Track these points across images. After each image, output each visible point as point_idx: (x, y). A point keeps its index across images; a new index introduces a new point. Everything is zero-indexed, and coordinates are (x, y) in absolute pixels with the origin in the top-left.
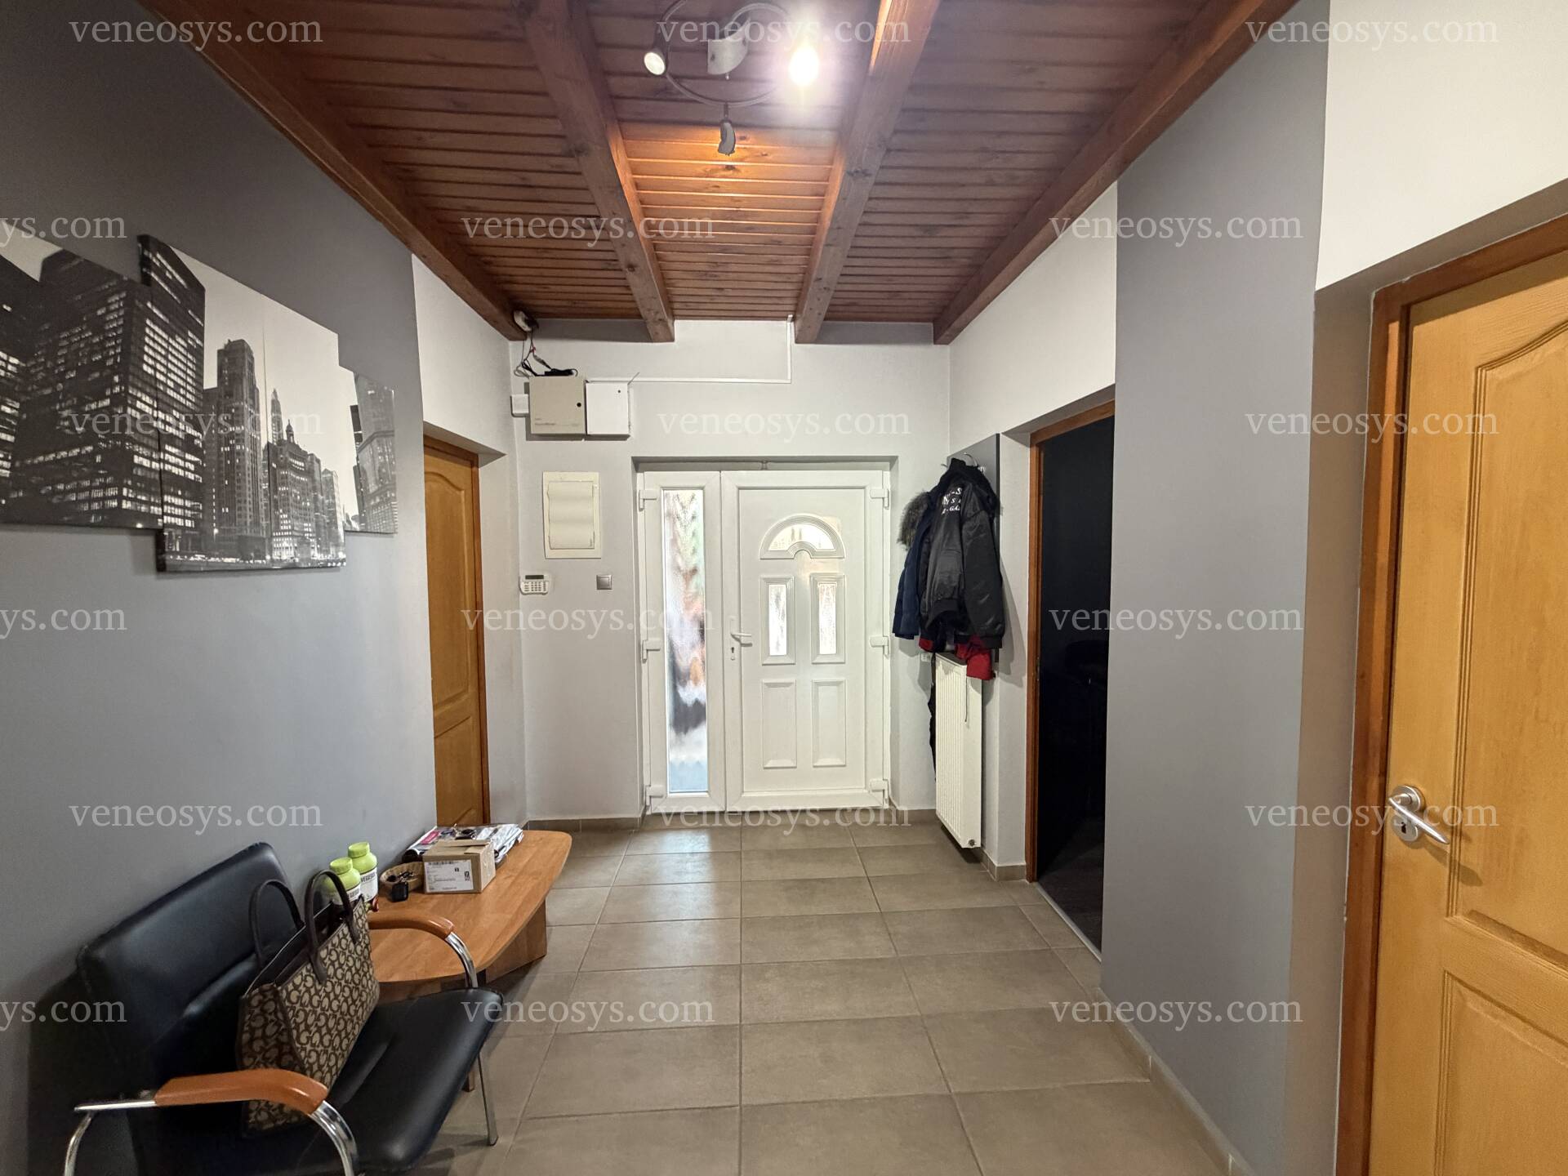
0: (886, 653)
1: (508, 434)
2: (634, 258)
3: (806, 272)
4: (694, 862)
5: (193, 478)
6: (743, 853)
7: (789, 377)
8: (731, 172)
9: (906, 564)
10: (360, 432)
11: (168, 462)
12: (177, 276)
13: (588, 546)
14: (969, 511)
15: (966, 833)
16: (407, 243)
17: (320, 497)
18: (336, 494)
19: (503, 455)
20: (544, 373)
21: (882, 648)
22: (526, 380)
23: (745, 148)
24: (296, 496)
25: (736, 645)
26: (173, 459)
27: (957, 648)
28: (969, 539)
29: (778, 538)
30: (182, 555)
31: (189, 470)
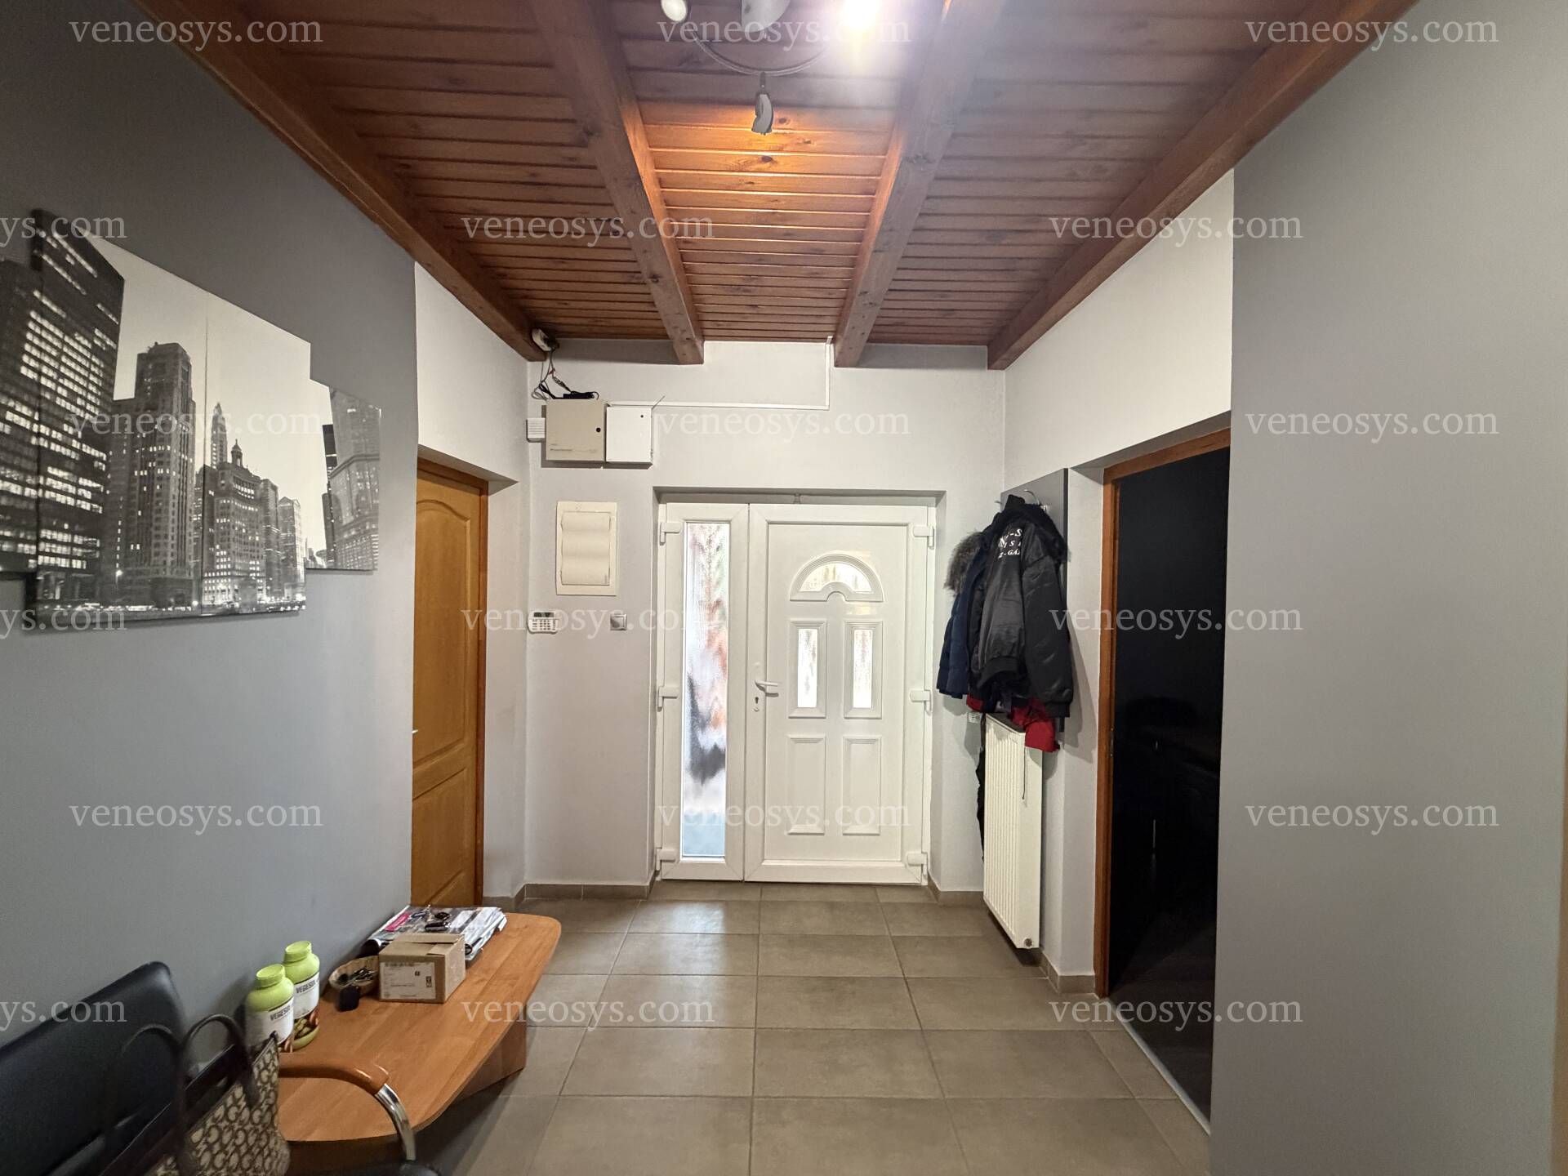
0: (928, 709)
1: (522, 461)
2: (658, 269)
3: (849, 286)
4: (706, 945)
5: (88, 508)
6: (761, 937)
7: (827, 403)
8: (768, 164)
9: (954, 612)
10: (334, 455)
11: (50, 488)
12: (83, 262)
13: (604, 583)
14: (1031, 555)
15: (1021, 930)
16: (408, 250)
17: (275, 530)
18: (296, 526)
19: (516, 482)
20: (562, 396)
21: (923, 704)
22: (543, 402)
23: (784, 134)
24: (240, 529)
25: (761, 694)
26: (59, 485)
27: (1013, 711)
28: (1031, 588)
29: (810, 578)
30: (63, 604)
31: (82, 498)
